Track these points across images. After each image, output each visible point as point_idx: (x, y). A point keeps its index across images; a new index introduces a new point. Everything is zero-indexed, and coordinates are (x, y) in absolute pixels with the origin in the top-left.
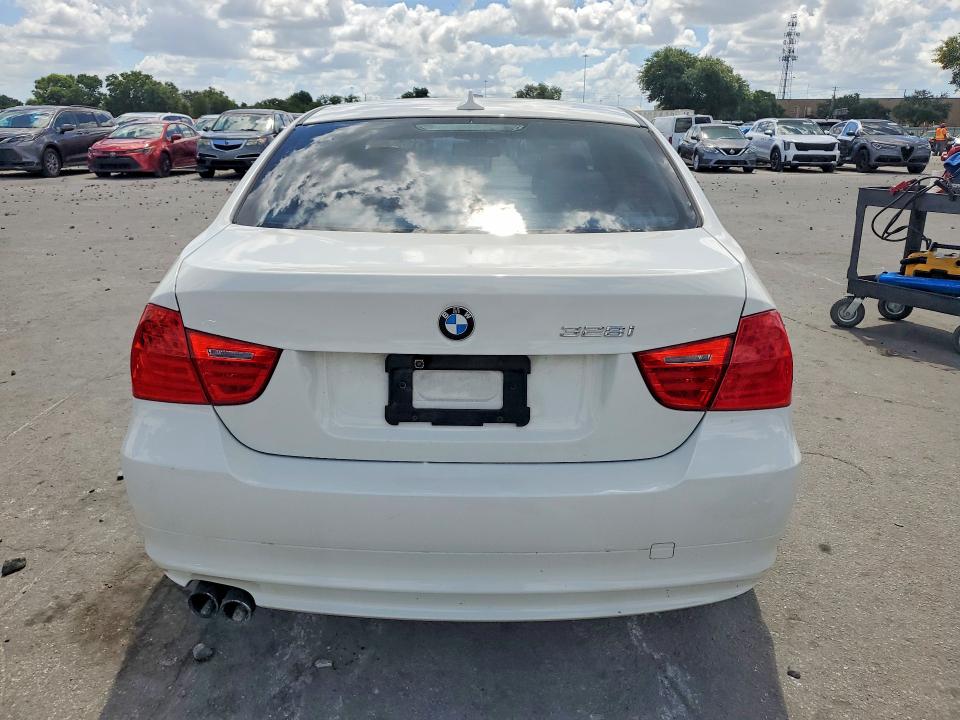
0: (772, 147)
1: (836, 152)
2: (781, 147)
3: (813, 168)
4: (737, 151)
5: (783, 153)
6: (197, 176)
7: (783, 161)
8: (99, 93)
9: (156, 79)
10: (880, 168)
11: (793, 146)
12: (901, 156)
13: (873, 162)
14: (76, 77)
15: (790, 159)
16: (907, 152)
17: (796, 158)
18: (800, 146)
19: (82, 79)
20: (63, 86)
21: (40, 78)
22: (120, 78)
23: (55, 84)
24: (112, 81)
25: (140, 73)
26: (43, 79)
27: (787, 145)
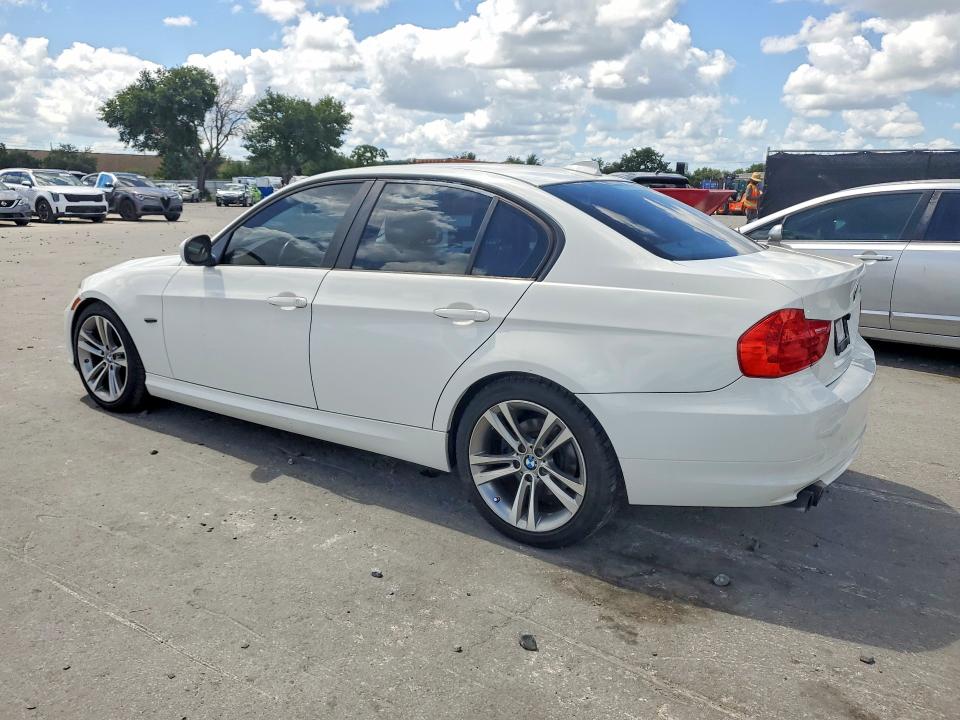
0: (36, 197)
1: (104, 203)
2: (49, 199)
3: (73, 219)
4: (9, 203)
5: (53, 205)
7: (55, 212)
10: (143, 218)
11: (62, 198)
12: (161, 205)
13: (139, 211)
15: (62, 210)
16: (166, 202)
17: (68, 209)
18: (69, 197)
27: (56, 197)
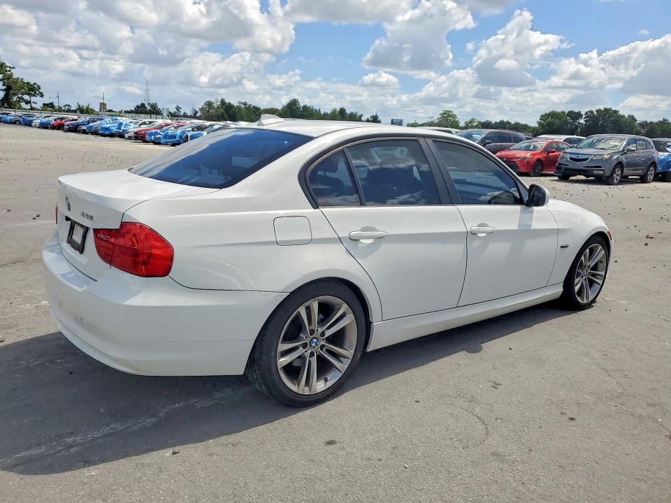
6: (557, 178)
8: (579, 123)
9: (621, 113)
14: (566, 113)
19: (571, 114)
20: (557, 118)
21: (544, 114)
22: (595, 113)
23: (552, 118)
24: (590, 115)
25: (610, 109)
26: (546, 114)
